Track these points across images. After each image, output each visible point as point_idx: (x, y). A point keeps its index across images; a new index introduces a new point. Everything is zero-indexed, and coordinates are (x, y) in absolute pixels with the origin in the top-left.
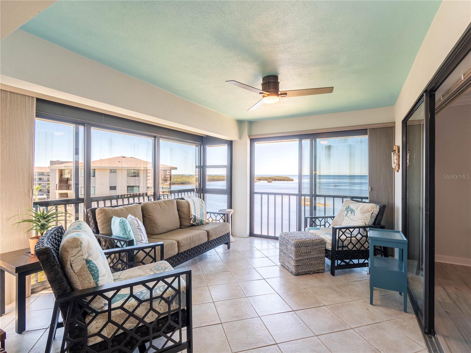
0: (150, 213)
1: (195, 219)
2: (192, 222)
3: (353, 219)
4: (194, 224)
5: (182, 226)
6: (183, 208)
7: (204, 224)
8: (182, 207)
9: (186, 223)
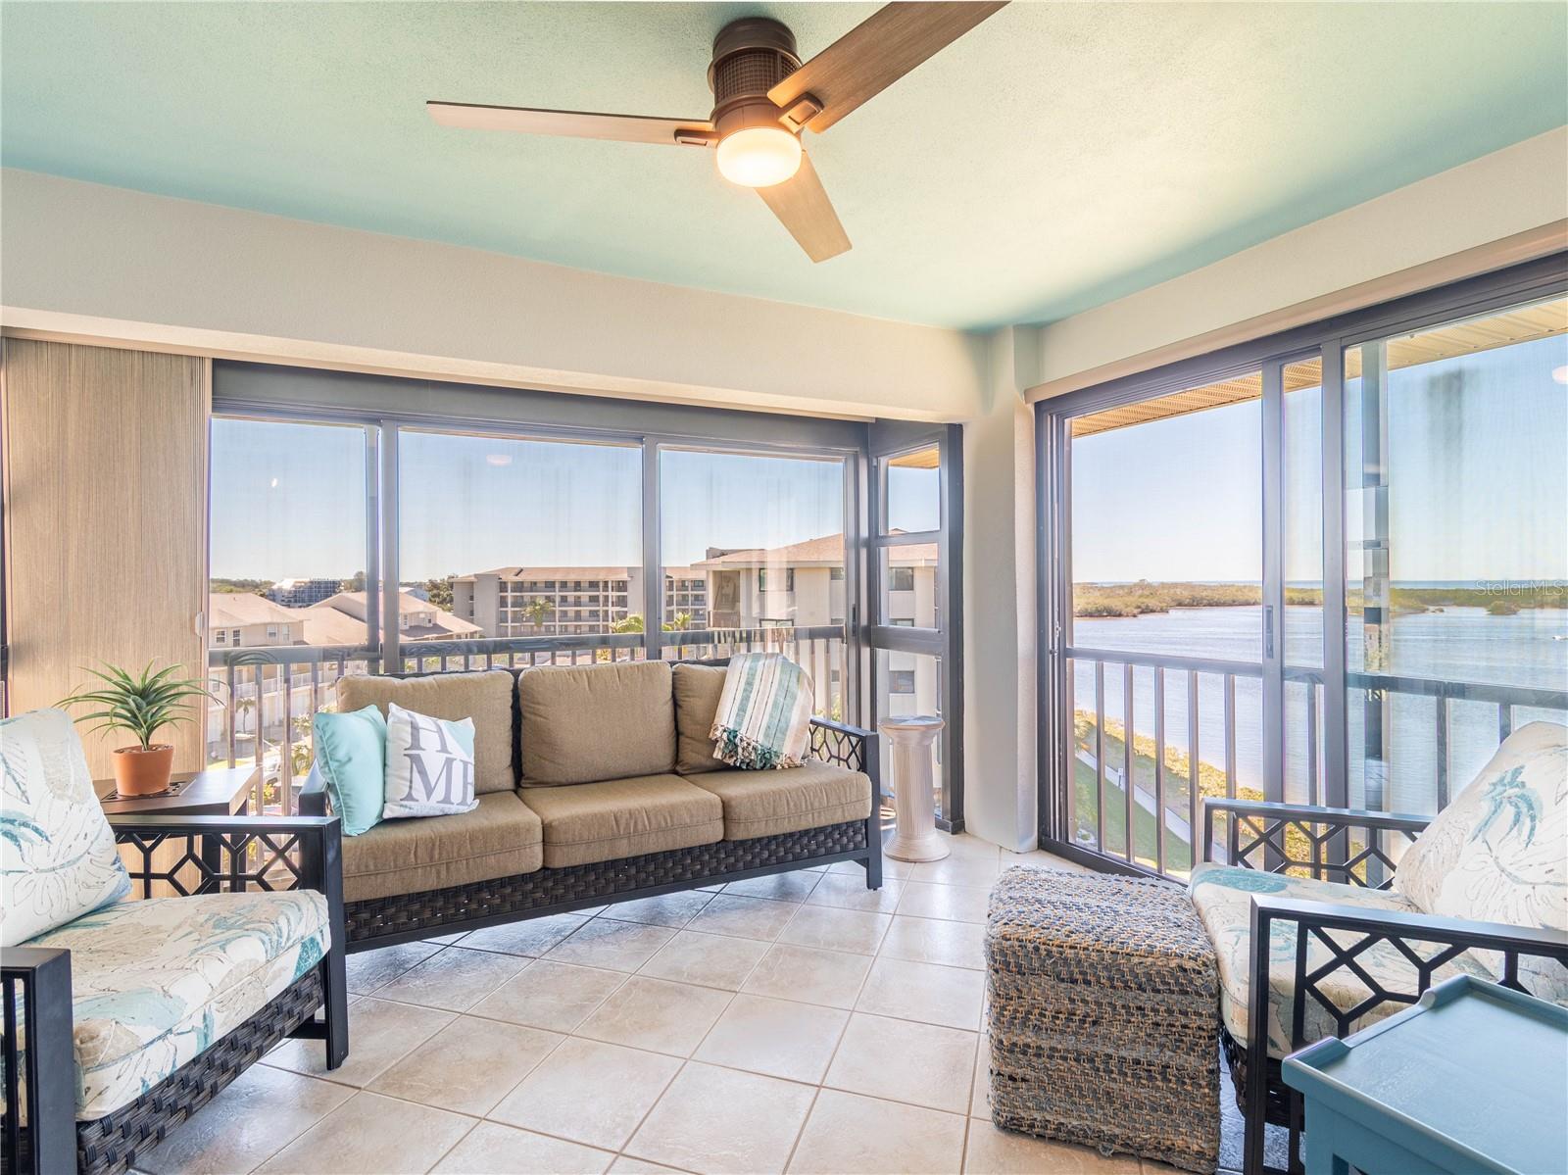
0: (541, 708)
1: (732, 745)
2: (717, 755)
3: (1509, 869)
4: (731, 762)
5: (678, 768)
6: (693, 696)
7: (779, 767)
8: (689, 693)
9: (692, 755)
